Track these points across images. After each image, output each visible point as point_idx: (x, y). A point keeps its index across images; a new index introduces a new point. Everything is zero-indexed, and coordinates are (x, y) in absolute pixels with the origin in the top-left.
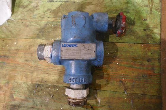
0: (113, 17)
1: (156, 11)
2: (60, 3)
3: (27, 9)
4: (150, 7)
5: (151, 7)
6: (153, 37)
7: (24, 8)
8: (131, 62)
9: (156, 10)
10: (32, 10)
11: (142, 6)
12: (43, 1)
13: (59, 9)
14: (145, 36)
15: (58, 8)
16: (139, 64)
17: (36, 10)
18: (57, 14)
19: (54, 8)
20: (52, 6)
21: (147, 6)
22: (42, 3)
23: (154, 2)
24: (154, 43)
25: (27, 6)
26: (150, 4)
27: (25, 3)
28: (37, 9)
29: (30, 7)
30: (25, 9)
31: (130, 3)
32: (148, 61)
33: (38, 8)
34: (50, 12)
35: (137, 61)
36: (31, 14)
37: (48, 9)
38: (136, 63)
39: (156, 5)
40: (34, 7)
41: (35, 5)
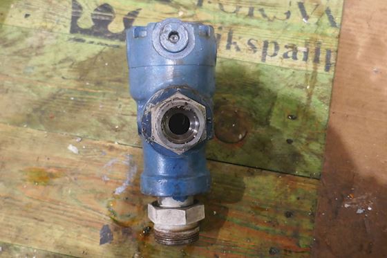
0: (222, 100)
1: (319, 102)
2: (99, 48)
3: (14, 49)
4: (307, 90)
5: (309, 92)
6: (306, 159)
7: (6, 46)
8: (249, 212)
9: (321, 98)
10: (25, 53)
11: (289, 84)
12: (57, 38)
13: (93, 60)
14: (289, 155)
15: (91, 59)
16: (266, 220)
17: (37, 55)
18: (87, 73)
19: (82, 58)
20: (78, 51)
21: (301, 87)
22: (55, 41)
23: (318, 80)
24: (306, 175)
25: (13, 43)
26: (309, 83)
27: (11, 33)
28: (38, 52)
29: (21, 46)
30: (7, 49)
31: (263, 75)
32: (288, 215)
33: (42, 50)
34: (71, 67)
35: (263, 213)
36: (20, 62)
37: (68, 58)
38: (259, 217)
39: (320, 88)
40: (31, 47)
41: (36, 44)
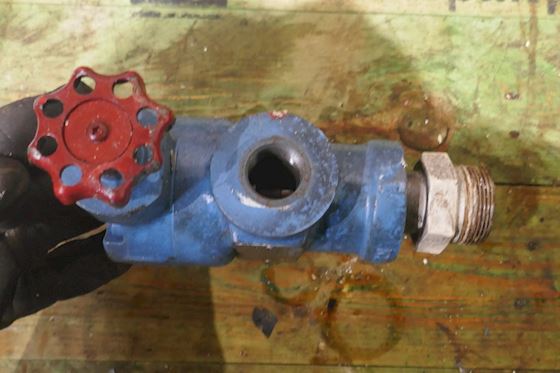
0: (402, 84)
1: (547, 65)
2: (186, 24)
3: (43, 44)
4: (526, 50)
5: (531, 50)
6: (542, 158)
7: (29, 41)
8: (475, 252)
9: (550, 59)
10: (66, 50)
11: (499, 42)
12: (111, 15)
13: (182, 47)
14: (517, 156)
15: (179, 44)
16: (501, 260)
17: (85, 49)
18: (178, 68)
19: (162, 44)
20: (153, 34)
21: (517, 45)
22: (110, 22)
23: (540, 29)
24: (547, 182)
25: (39, 34)
26: (527, 37)
27: (30, 17)
28: (86, 44)
29: (54, 37)
30: (32, 46)
31: (456, 33)
32: (532, 246)
33: (92, 41)
34: (147, 62)
35: (496, 249)
36: (61, 66)
37: (138, 47)
38: (491, 257)
39: (546, 42)
40: (73, 37)
41: (79, 31)
